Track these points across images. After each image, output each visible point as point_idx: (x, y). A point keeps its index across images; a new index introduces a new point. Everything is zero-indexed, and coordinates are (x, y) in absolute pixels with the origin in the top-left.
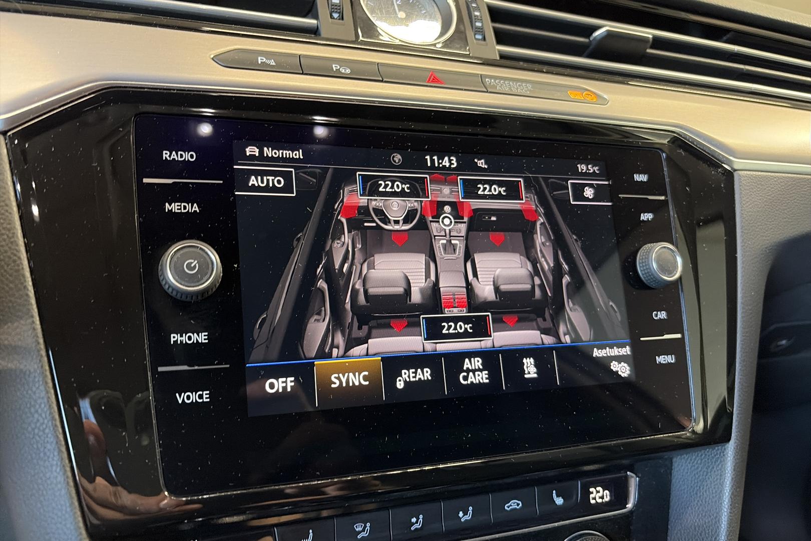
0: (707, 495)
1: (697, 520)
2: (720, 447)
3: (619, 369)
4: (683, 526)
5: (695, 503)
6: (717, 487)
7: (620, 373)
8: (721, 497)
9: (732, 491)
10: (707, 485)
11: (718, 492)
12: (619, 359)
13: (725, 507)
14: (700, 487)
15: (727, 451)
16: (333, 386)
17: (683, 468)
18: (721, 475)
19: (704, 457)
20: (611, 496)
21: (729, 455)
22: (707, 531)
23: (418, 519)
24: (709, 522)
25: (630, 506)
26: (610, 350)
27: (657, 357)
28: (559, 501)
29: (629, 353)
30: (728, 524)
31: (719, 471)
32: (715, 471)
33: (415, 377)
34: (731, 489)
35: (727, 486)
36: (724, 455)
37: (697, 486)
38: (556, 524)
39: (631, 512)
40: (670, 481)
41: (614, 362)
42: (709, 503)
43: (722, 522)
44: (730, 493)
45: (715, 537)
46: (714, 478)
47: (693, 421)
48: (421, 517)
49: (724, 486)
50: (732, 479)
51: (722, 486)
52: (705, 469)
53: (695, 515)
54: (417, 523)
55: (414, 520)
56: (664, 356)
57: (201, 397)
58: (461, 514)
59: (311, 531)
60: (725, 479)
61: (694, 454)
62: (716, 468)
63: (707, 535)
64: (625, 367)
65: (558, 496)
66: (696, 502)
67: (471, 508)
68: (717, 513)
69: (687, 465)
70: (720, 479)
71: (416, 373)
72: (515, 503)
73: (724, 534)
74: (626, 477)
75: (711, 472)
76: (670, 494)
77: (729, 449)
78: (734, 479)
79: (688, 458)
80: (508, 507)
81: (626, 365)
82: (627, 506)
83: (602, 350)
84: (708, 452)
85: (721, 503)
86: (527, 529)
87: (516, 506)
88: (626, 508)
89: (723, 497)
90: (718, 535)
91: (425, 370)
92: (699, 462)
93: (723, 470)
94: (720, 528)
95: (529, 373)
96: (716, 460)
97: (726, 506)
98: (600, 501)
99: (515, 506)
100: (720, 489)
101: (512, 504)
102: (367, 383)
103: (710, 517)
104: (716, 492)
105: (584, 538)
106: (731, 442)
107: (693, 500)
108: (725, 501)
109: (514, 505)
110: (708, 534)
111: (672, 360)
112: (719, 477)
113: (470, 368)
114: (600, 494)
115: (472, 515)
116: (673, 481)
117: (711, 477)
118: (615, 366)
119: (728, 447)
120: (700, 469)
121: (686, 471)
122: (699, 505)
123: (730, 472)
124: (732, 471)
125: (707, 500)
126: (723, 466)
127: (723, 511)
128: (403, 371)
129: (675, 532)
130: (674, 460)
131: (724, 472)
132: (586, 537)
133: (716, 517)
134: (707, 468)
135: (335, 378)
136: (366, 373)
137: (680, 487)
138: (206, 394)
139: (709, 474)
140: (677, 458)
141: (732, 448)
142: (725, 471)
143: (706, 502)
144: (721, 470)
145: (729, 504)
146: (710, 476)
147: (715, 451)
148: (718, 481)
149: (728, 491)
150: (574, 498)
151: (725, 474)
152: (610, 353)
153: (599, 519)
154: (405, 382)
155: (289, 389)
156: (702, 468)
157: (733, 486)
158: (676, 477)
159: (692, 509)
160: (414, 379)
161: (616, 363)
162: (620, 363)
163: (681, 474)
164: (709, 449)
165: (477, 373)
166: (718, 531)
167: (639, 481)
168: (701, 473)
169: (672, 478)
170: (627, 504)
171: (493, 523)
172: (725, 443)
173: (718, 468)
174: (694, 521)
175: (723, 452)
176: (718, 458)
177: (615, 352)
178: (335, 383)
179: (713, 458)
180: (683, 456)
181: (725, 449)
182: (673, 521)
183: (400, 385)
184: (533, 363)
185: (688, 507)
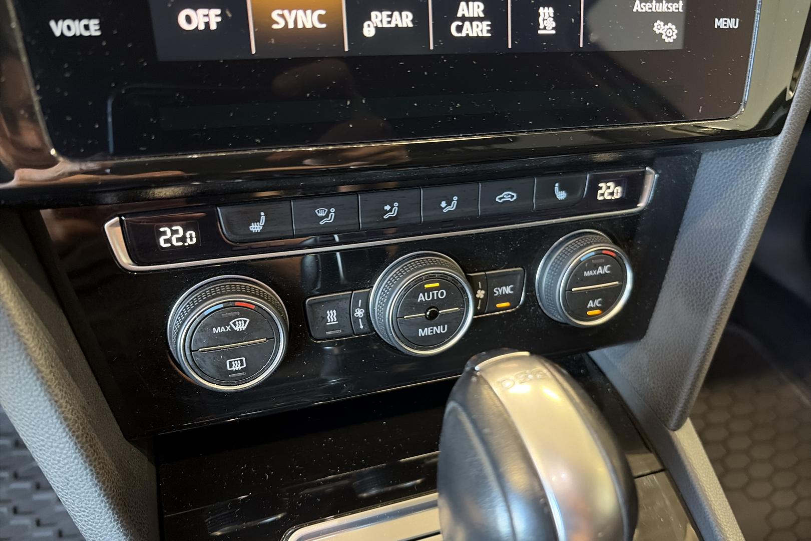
0: (734, 197)
1: (715, 224)
2: (764, 142)
3: (663, 32)
4: (697, 229)
5: (717, 205)
6: (749, 187)
7: (664, 37)
8: (750, 198)
9: (766, 193)
10: (737, 185)
11: (749, 193)
12: (666, 17)
13: (752, 211)
14: (727, 188)
15: (773, 146)
16: (275, 26)
17: (712, 166)
18: (757, 175)
19: (742, 153)
20: (623, 192)
21: (774, 151)
22: (724, 236)
23: (392, 207)
24: (729, 226)
25: (642, 205)
26: (658, 4)
27: (717, 20)
28: (561, 195)
29: (681, 10)
30: (751, 229)
31: (757, 170)
32: (751, 170)
33: (389, 22)
34: (766, 190)
35: (762, 186)
36: (767, 151)
37: (724, 187)
38: (554, 221)
39: (642, 212)
40: (693, 181)
41: (659, 22)
42: (734, 206)
43: (745, 226)
44: (763, 195)
45: (732, 242)
46: (748, 178)
47: (742, 106)
48: (396, 204)
49: (758, 186)
50: (770, 178)
51: (755, 187)
52: (739, 168)
53: (714, 219)
54: (391, 212)
55: (387, 208)
56: (726, 19)
57: (87, 27)
58: (443, 204)
59: (262, 214)
60: (761, 178)
61: (730, 149)
62: (754, 166)
63: (723, 240)
64: (671, 29)
65: (561, 189)
66: (719, 203)
67: (455, 198)
68: (742, 217)
69: (718, 163)
70: (755, 179)
71: (390, 16)
72: (509, 194)
73: (743, 240)
74: (644, 174)
75: (745, 171)
76: (689, 194)
77: (776, 143)
78: (772, 180)
79: (721, 155)
80: (500, 199)
81: (674, 27)
82: (638, 205)
83: (646, 3)
84: (748, 147)
85: (749, 206)
86: (519, 225)
87: (510, 199)
88: (636, 207)
89: (754, 198)
90: (736, 241)
91: (404, 13)
92: (734, 159)
93: (761, 168)
94: (741, 232)
95: (545, 28)
96: (755, 157)
97: (755, 210)
98: (609, 198)
99: (508, 198)
100: (752, 190)
101: (505, 197)
102: (324, 26)
103: (732, 220)
104: (746, 193)
105: (583, 237)
106: (780, 135)
107: (715, 202)
108: (754, 203)
109: (508, 196)
110: (725, 239)
111: (735, 25)
112: (754, 176)
113: (467, 15)
114: (610, 191)
115: (457, 206)
116: (696, 181)
117: (745, 177)
118: (659, 27)
119: (775, 141)
120: (732, 167)
121: (715, 169)
122: (721, 206)
123: (770, 171)
124: (773, 169)
125: (733, 201)
126: (763, 164)
127: (749, 214)
128: (373, 14)
129: (686, 235)
130: (703, 156)
131: (762, 171)
132: (586, 236)
133: (740, 221)
134: (741, 166)
135: (279, 15)
136: (323, 12)
137: (703, 187)
138: (94, 24)
139: (743, 172)
140: (707, 154)
141: (780, 143)
142: (764, 169)
143: (730, 204)
144: (759, 167)
145: (758, 207)
146: (744, 175)
147: (757, 146)
148: (753, 180)
149: (762, 192)
150: (579, 193)
151: (763, 173)
152: (656, 9)
153: (605, 217)
154: (376, 28)
155: (213, 27)
156: (735, 166)
157: (768, 187)
158: (700, 177)
159: (712, 211)
160: (389, 26)
161: (662, 23)
162: (666, 24)
163: (709, 173)
164: (751, 143)
165: (475, 23)
166: (737, 235)
167: (659, 180)
168: (733, 172)
169: (696, 177)
170: (638, 203)
171: (481, 215)
172: (772, 137)
173: (756, 167)
174: (711, 224)
175: (767, 148)
176: (759, 154)
177: (663, 7)
178: (277, 23)
179: (752, 154)
180: (715, 153)
181: (770, 144)
182: (687, 223)
183: (369, 31)
184: (552, 15)
185: (707, 209)
